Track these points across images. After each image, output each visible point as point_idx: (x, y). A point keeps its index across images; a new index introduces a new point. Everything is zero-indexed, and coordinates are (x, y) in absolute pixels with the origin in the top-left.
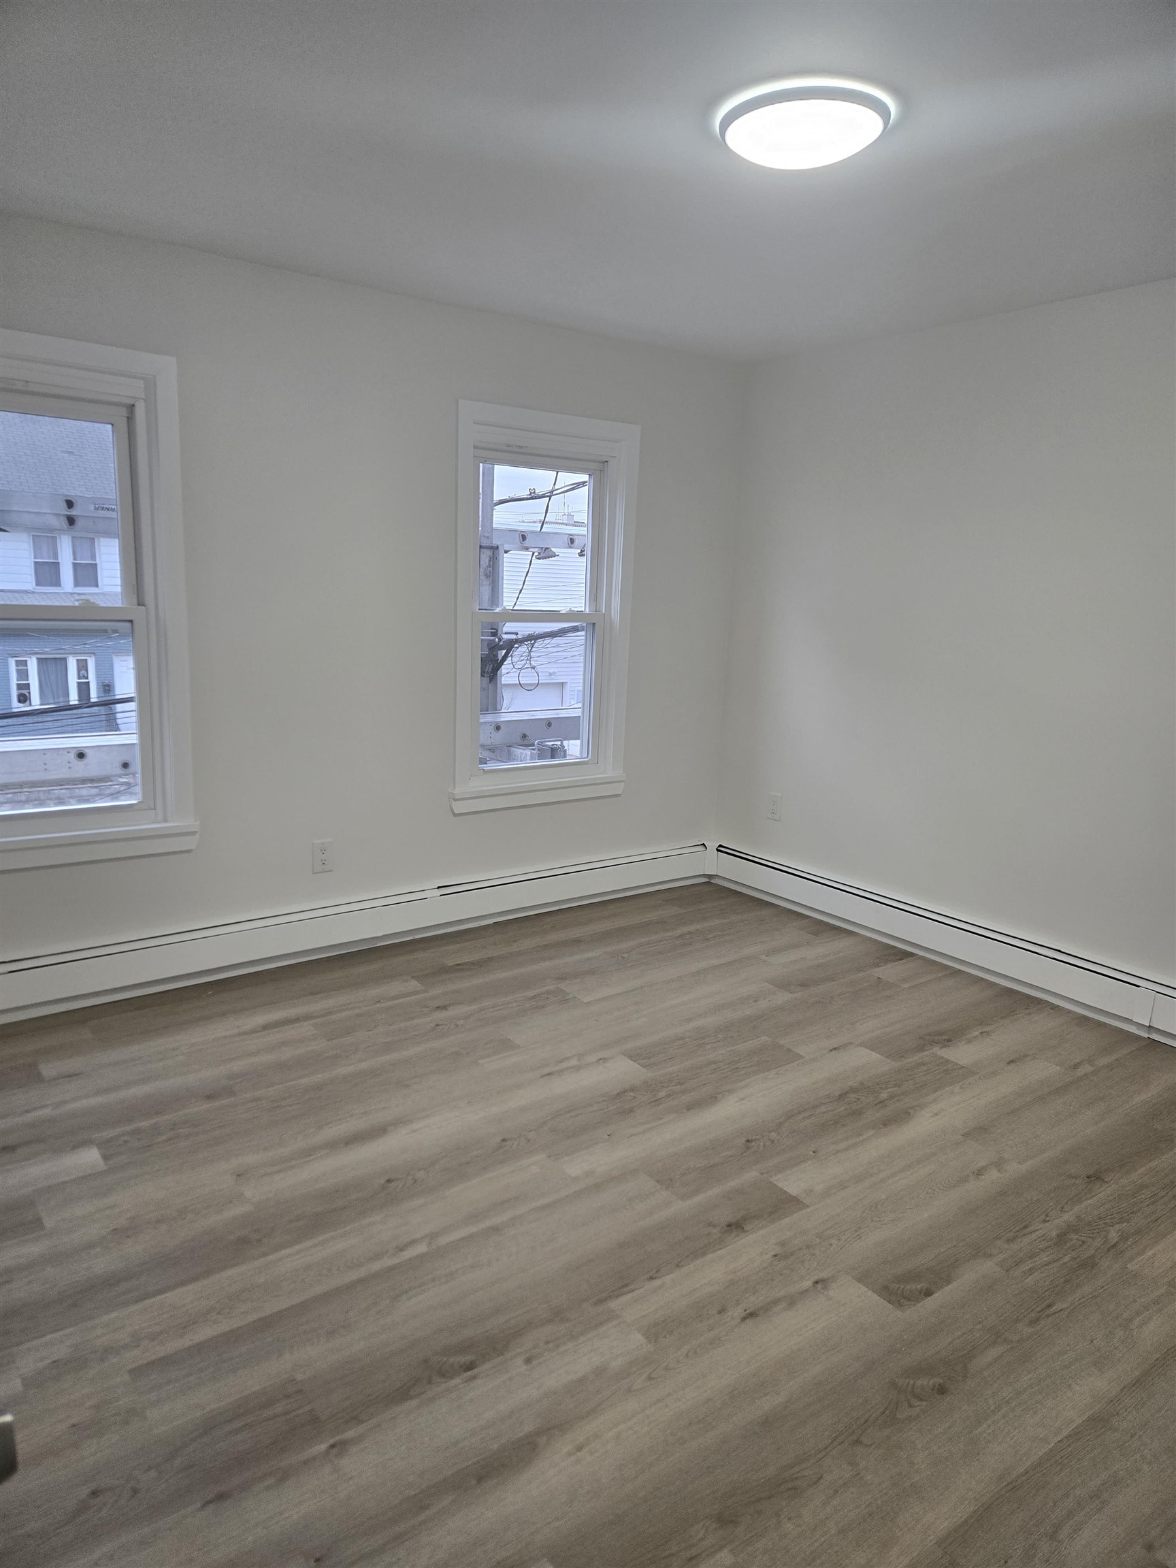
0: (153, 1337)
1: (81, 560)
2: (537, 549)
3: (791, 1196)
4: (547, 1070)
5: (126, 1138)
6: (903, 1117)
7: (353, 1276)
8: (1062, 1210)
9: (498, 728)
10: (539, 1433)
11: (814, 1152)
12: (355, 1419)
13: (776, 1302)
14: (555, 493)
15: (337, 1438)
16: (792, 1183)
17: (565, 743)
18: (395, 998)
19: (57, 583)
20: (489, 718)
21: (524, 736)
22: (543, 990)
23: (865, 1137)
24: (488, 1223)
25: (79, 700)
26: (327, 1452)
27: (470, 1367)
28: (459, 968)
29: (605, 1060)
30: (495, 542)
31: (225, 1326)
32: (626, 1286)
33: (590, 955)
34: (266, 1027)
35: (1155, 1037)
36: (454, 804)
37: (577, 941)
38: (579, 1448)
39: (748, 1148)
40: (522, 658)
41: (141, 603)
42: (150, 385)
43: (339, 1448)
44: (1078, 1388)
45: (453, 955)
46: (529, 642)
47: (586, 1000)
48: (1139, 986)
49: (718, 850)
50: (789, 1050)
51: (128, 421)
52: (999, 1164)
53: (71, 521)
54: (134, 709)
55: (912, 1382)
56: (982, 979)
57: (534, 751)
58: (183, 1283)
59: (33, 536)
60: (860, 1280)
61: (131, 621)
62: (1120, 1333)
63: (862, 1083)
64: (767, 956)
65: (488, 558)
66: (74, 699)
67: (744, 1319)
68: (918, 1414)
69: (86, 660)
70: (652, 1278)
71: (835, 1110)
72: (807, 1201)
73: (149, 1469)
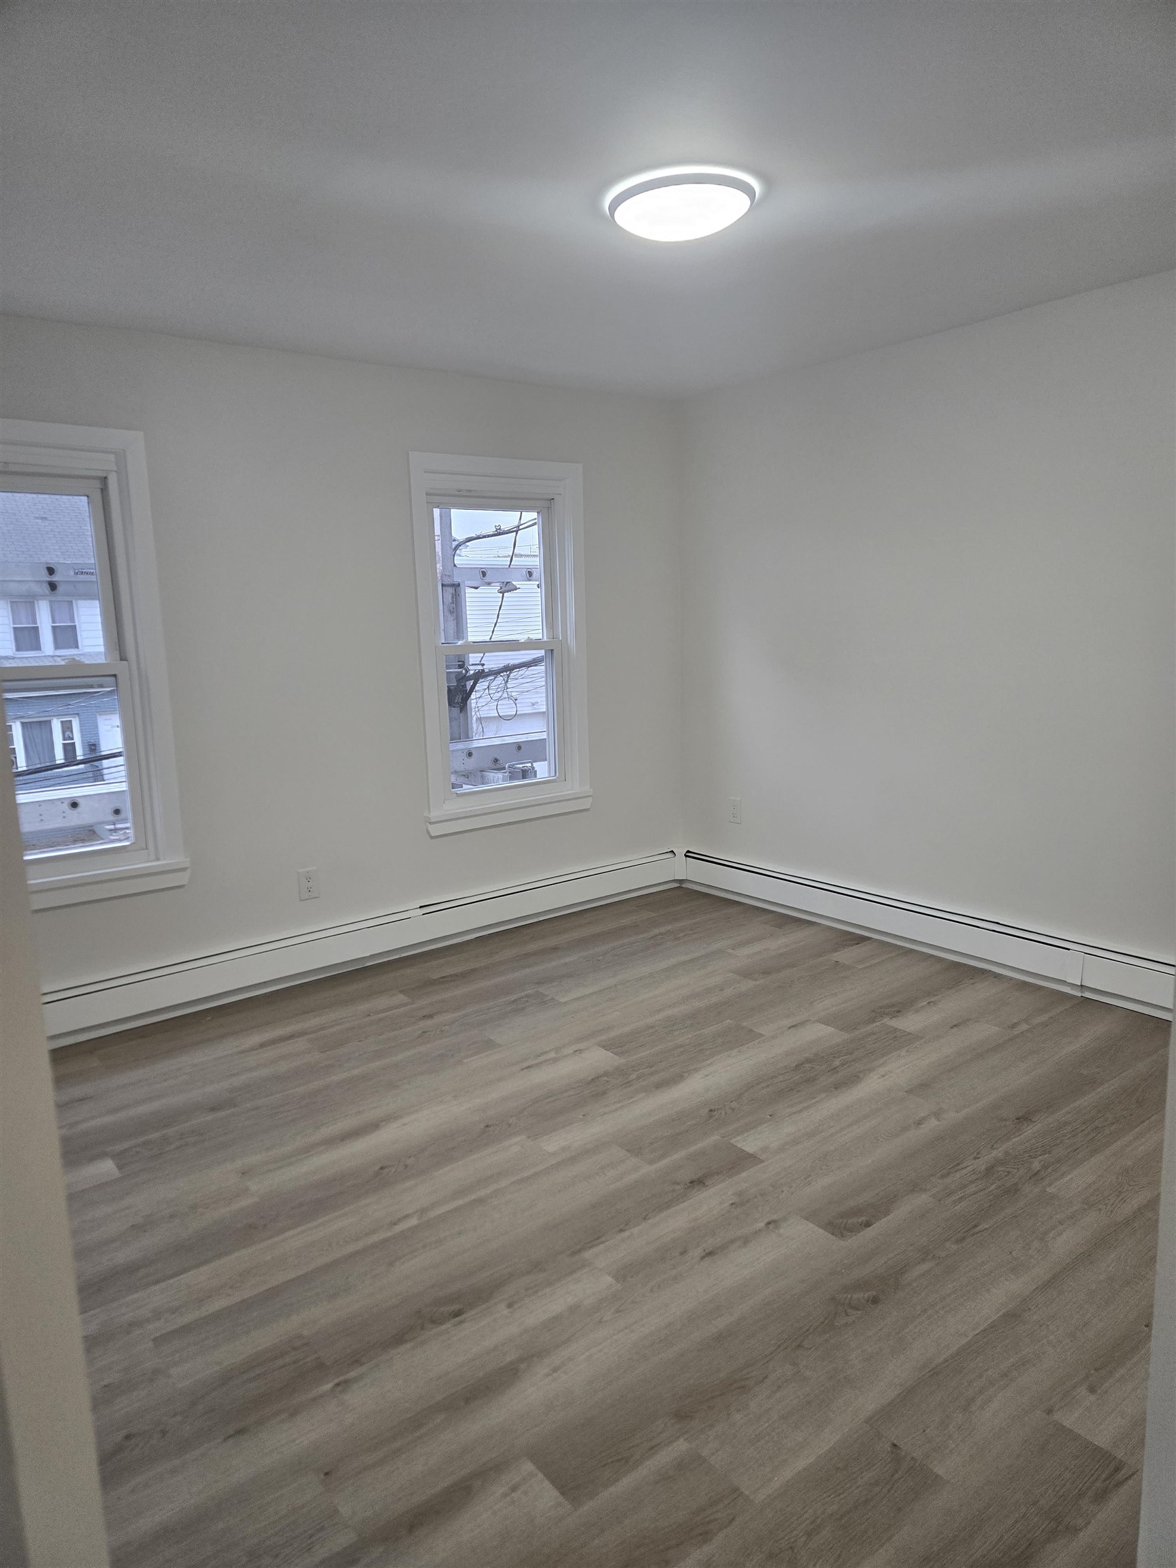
0: (173, 1311)
1: (60, 623)
2: (499, 584)
3: (748, 1153)
4: (525, 1065)
5: (138, 1149)
6: (854, 1079)
7: (351, 1248)
8: (992, 1148)
9: (470, 754)
10: (521, 1360)
11: (770, 1116)
12: (356, 1361)
13: (732, 1241)
14: (521, 527)
15: (341, 1378)
16: (750, 1143)
17: (535, 764)
18: (383, 1011)
19: (37, 646)
20: (460, 746)
21: (496, 760)
22: (523, 994)
23: (817, 1099)
24: (473, 1197)
25: (65, 759)
26: (333, 1390)
27: (457, 1314)
28: (443, 980)
29: (580, 1051)
30: (456, 580)
31: (237, 1298)
32: (598, 1238)
33: (567, 960)
34: (262, 1045)
35: (1088, 995)
36: (431, 828)
37: (555, 949)
38: (555, 1370)
39: (711, 1117)
40: (499, 690)
41: (123, 658)
42: (121, 458)
43: (344, 1385)
44: (995, 1291)
45: (437, 970)
46: (505, 673)
47: (563, 1000)
48: (1069, 949)
49: (686, 856)
50: (751, 1031)
51: (102, 492)
52: (937, 1114)
53: (53, 586)
54: (122, 763)
55: (849, 1296)
56: (932, 956)
57: (506, 774)
58: (197, 1266)
59: (11, 602)
60: (807, 1219)
61: (115, 676)
62: (1036, 1244)
63: (816, 1055)
64: (733, 949)
65: (451, 596)
66: (60, 757)
67: (703, 1258)
68: (854, 1321)
69: (71, 721)
70: (621, 1231)
71: (792, 1078)
72: (763, 1157)
73: (175, 1415)
